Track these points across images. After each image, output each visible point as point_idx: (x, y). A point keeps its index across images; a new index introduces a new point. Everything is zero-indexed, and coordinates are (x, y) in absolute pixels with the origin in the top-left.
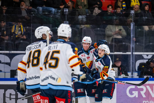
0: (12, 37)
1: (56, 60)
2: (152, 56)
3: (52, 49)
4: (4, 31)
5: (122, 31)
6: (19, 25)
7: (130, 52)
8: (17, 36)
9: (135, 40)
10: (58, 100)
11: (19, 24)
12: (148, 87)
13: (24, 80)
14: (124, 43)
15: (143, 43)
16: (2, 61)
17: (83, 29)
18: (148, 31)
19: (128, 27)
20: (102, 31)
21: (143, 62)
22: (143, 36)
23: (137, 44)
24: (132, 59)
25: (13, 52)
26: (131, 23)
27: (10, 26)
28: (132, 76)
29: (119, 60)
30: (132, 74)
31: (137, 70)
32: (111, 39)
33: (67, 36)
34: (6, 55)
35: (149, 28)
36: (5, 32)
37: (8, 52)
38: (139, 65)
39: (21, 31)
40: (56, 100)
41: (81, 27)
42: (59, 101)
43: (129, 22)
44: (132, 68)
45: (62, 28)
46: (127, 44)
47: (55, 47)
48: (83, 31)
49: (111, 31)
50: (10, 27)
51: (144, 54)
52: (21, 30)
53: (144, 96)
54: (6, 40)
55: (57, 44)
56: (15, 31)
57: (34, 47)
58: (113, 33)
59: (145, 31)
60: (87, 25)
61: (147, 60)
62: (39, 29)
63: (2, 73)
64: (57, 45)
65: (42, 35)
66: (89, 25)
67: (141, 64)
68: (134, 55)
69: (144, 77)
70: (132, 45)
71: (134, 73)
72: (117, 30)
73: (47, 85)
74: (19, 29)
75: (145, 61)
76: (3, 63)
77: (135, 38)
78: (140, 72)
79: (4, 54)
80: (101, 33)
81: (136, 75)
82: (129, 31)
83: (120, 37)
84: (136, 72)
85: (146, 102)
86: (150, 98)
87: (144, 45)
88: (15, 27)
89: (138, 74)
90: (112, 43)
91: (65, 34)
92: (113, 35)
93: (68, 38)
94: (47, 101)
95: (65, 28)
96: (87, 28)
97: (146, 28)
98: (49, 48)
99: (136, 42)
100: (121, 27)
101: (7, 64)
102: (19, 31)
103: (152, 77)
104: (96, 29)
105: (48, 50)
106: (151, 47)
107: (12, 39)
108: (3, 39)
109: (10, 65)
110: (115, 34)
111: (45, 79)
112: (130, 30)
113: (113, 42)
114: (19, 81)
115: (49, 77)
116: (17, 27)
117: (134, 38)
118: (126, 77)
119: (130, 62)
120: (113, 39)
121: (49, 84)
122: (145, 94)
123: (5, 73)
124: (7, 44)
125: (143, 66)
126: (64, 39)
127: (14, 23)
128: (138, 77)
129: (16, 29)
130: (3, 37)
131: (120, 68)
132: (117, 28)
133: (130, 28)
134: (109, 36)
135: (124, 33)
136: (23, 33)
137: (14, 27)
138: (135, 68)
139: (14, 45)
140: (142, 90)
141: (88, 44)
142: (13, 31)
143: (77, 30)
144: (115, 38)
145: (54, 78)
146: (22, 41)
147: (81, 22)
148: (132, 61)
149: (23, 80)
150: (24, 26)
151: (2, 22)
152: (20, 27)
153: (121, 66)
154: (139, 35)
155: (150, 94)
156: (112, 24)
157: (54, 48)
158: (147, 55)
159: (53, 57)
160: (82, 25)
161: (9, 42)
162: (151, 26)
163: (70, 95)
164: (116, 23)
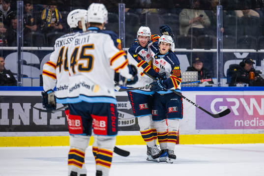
0: (42, 26)
1: (88, 59)
2: (249, 55)
3: (81, 43)
4: (30, 17)
5: (203, 17)
6: (53, 9)
7: (216, 48)
8: (49, 25)
9: (223, 31)
10: (96, 119)
11: (53, 7)
12: (242, 100)
13: (53, 89)
14: (207, 36)
15: (234, 35)
16: (28, 62)
17: (147, 15)
18: (243, 17)
19: (213, 11)
20: (174, 18)
21: (234, 63)
22: (235, 24)
23: (227, 36)
24: (219, 60)
25: (43, 48)
26: (218, 6)
27: (39, 10)
28: (219, 85)
29: (200, 61)
30: (219, 81)
31: (226, 75)
32: (187, 29)
33: (102, 22)
34: (33, 53)
35: (244, 13)
36: (32, 20)
37: (36, 48)
38: (228, 68)
39: (56, 18)
40: (93, 120)
41: (144, 13)
42: (97, 121)
43: (214, 4)
44: (219, 72)
45: (93, 10)
46: (211, 36)
47: (85, 39)
48: (146, 18)
49: (188, 17)
50: (39, 12)
51: (236, 52)
52: (55, 16)
53: (236, 113)
54: (33, 31)
55: (88, 35)
56: (46, 17)
57: (67, 40)
58: (190, 21)
59: (238, 17)
60: (152, 9)
61: (242, 61)
62: (73, 14)
63: (28, 79)
64: (89, 37)
65: (78, 23)
66: (155, 9)
67: (232, 67)
68: (221, 53)
69: (236, 85)
70: (219, 39)
71: (221, 79)
72: (197, 16)
73: (78, 97)
74: (53, 14)
75: (238, 62)
76: (29, 65)
77: (223, 27)
78: (231, 77)
79: (30, 51)
80: (173, 21)
81: (224, 82)
82: (214, 18)
83: (200, 26)
84: (225, 77)
85: (239, 122)
86: (245, 116)
87: (236, 38)
88: (47, 11)
89: (227, 81)
90: (189, 36)
91: (99, 19)
92: (191, 24)
93: (103, 25)
94: (79, 121)
95: (98, 10)
96: (152, 13)
97: (240, 13)
98: (76, 42)
99: (225, 34)
100: (203, 12)
101: (34, 65)
102: (53, 18)
103: (248, 85)
104: (166, 15)
105: (76, 45)
106: (247, 42)
107: (42, 29)
108: (29, 29)
109: (39, 68)
110: (194, 22)
111: (74, 88)
112: (216, 16)
113: (191, 34)
114: (46, 91)
115: (81, 85)
116: (49, 12)
117: (222, 29)
118: (211, 85)
119: (216, 64)
120: (190, 29)
121: (81, 95)
122: (238, 110)
123: (32, 79)
124: (35, 37)
125: (235, 70)
126: (97, 26)
127: (45, 6)
128: (227, 86)
129: (49, 14)
130: (30, 27)
131: (202, 73)
132: (196, 14)
133: (215, 14)
134: (185, 26)
135: (207, 21)
136: (58, 21)
137: (45, 11)
138: (223, 71)
139: (46, 38)
140: (234, 104)
141: (146, 37)
142: (43, 17)
143: (138, 16)
144: (194, 29)
145: (88, 86)
146: (56, 33)
147: (143, 5)
148: (219, 63)
149: (51, 90)
150: (60, 10)
151: (28, 4)
152: (55, 12)
153: (202, 69)
154: (229, 23)
155: (246, 111)
156: (189, 8)
157: (85, 41)
158: (241, 53)
159: (84, 55)
160: (144, 9)
161: (37, 33)
162: (247, 10)
163: (113, 111)
164: (195, 6)
